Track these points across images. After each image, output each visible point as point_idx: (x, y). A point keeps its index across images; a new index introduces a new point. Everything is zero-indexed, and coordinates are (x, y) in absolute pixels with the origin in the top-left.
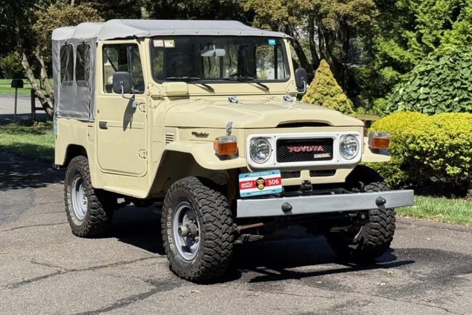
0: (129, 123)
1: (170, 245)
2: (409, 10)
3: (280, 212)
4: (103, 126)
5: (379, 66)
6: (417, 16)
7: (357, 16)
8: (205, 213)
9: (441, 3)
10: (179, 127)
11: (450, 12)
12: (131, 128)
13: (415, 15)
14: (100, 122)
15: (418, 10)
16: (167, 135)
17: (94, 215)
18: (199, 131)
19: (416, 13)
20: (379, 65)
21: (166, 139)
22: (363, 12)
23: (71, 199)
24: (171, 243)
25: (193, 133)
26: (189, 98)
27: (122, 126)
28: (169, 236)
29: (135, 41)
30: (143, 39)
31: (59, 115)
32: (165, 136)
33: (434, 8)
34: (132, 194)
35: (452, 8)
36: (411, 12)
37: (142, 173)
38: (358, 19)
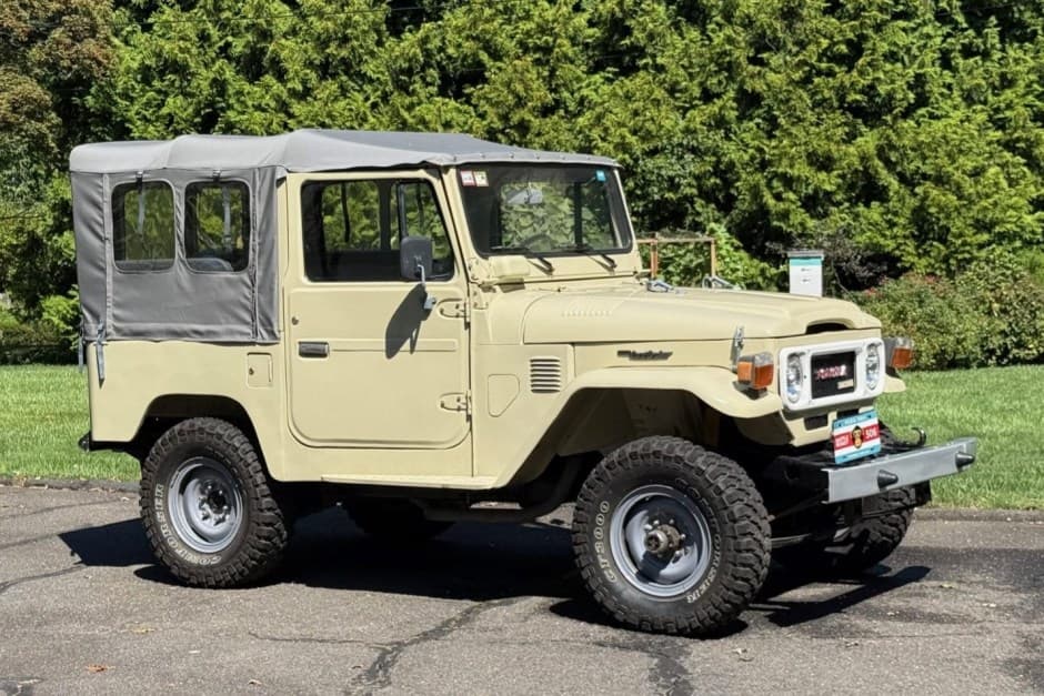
0: (408, 341)
1: (605, 572)
2: (111, 114)
3: (874, 489)
4: (313, 351)
5: (48, 229)
6: (131, 127)
7: (20, 124)
8: (734, 502)
9: (178, 101)
10: (573, 344)
11: (197, 120)
12: (412, 350)
13: (127, 125)
14: (300, 343)
15: (131, 114)
16: (532, 361)
17: (267, 539)
18: (640, 349)
19: (130, 121)
20: (48, 226)
21: (530, 368)
22: (31, 115)
23: (166, 511)
24: (607, 568)
25: (621, 353)
26: (523, 288)
27: (384, 347)
28: (599, 556)
29: (421, 174)
30: (447, 168)
31: (114, 332)
32: (529, 363)
33: (165, 111)
34: (445, 483)
35: (203, 113)
36: (118, 119)
37: (452, 440)
38: (22, 130)
